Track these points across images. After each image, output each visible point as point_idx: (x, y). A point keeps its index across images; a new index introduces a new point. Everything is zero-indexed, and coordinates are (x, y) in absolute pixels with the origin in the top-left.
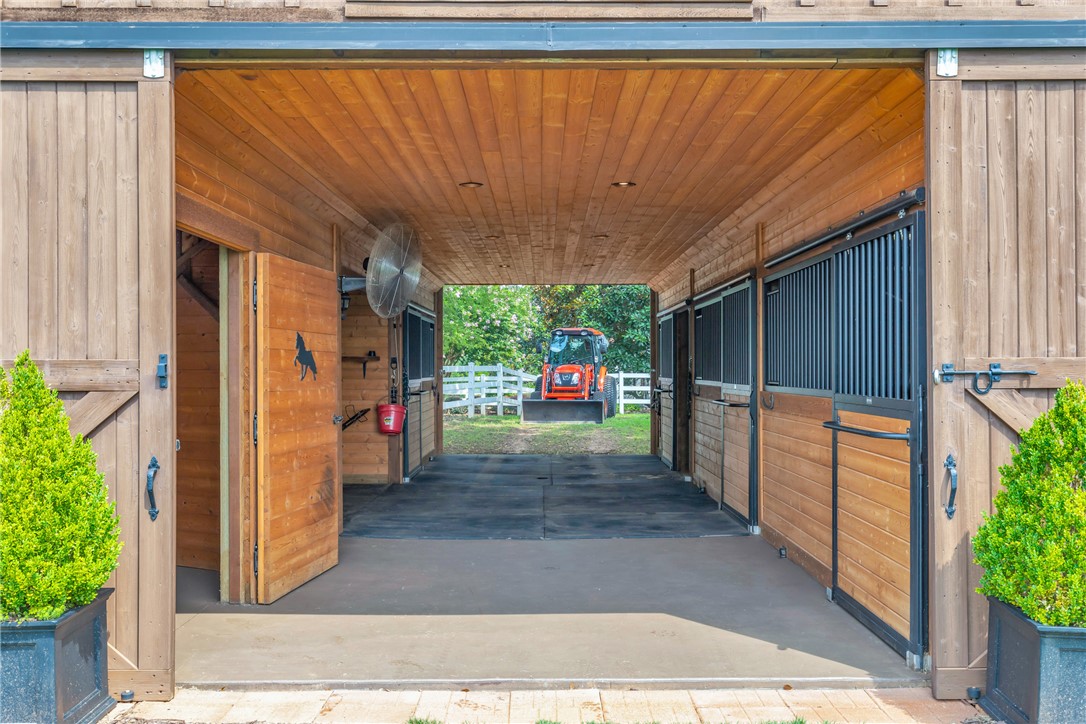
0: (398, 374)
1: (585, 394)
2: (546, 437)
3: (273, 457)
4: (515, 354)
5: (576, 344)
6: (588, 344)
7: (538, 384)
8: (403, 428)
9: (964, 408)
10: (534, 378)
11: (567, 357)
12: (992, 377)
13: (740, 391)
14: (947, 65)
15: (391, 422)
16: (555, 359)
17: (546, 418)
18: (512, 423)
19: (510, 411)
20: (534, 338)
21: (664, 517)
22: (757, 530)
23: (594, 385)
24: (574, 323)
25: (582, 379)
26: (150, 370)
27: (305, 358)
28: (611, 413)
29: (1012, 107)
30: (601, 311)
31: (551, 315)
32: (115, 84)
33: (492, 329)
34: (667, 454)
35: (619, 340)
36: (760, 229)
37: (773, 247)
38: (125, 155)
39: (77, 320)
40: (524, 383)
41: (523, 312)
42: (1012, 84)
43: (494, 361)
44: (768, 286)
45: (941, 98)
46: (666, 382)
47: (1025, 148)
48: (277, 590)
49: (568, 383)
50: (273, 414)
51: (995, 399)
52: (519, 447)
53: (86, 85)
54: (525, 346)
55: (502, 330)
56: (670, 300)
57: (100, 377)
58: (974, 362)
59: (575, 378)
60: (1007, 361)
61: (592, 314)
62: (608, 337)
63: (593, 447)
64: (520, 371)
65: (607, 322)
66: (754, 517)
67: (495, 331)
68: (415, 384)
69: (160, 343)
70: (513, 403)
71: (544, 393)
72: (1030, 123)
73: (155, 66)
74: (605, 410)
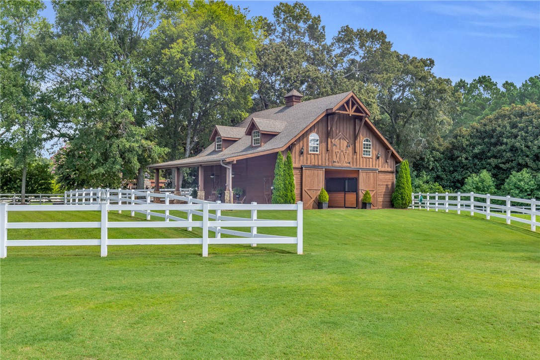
14: (360, 171)
32: (322, 170)
42: (363, 172)
45: (360, 173)
47: (364, 176)
72: (364, 174)
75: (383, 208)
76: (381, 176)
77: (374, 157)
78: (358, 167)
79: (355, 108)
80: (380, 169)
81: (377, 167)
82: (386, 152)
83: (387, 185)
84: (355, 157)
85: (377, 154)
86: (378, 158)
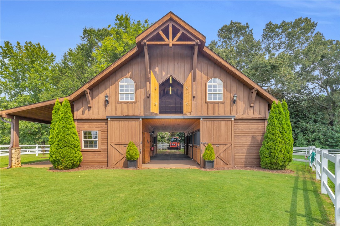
0: (153, 143)
1: (176, 146)
2: (171, 152)
3: (146, 151)
4: (166, 141)
5: (175, 139)
6: (177, 140)
7: (170, 145)
8: (154, 150)
9: (203, 145)
10: (169, 144)
11: (174, 141)
12: (205, 143)
13: (191, 145)
14: (202, 120)
15: (152, 149)
16: (172, 142)
17: (171, 150)
18: (166, 150)
19: (166, 149)
20: (169, 138)
21: (184, 159)
22: (193, 159)
23: (177, 145)
24: (175, 136)
25: (176, 144)
26: (140, 143)
27: (148, 142)
28: (180, 149)
29: (207, 123)
30: (179, 134)
31: (171, 135)
32: (138, 121)
33: (162, 137)
34: (186, 154)
35: (182, 139)
36: (193, 128)
37: (194, 130)
38: (138, 126)
39: (134, 139)
40: (167, 145)
41: (167, 134)
42: (207, 121)
43: (163, 142)
44: (194, 134)
45: (201, 122)
46: (186, 144)
47: (208, 126)
48: (146, 163)
49: (174, 145)
50: (146, 147)
51: (205, 145)
52: (167, 153)
53: (135, 121)
54: (167, 140)
55: (164, 137)
56: (186, 134)
57: (136, 143)
58: (204, 142)
59: (175, 144)
60: (206, 142)
61: (178, 135)
62: (180, 138)
63: (177, 153)
64: (167, 143)
65: (180, 136)
66: (193, 158)
67: (163, 137)
68: (155, 145)
69: (141, 141)
70: (166, 148)
71: (170, 146)
72: (208, 124)
73: (141, 120)
74: (179, 149)
75: (246, 167)
76: (242, 125)
77: (228, 102)
78: (199, 114)
79: (179, 35)
80: (239, 116)
81: (233, 114)
82: (249, 94)
83: (253, 137)
84: (194, 102)
85: (232, 96)
86: (234, 102)
